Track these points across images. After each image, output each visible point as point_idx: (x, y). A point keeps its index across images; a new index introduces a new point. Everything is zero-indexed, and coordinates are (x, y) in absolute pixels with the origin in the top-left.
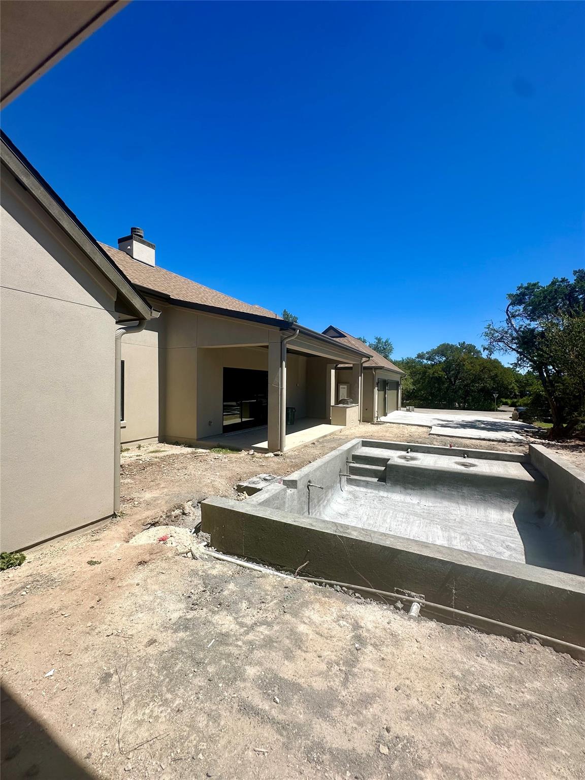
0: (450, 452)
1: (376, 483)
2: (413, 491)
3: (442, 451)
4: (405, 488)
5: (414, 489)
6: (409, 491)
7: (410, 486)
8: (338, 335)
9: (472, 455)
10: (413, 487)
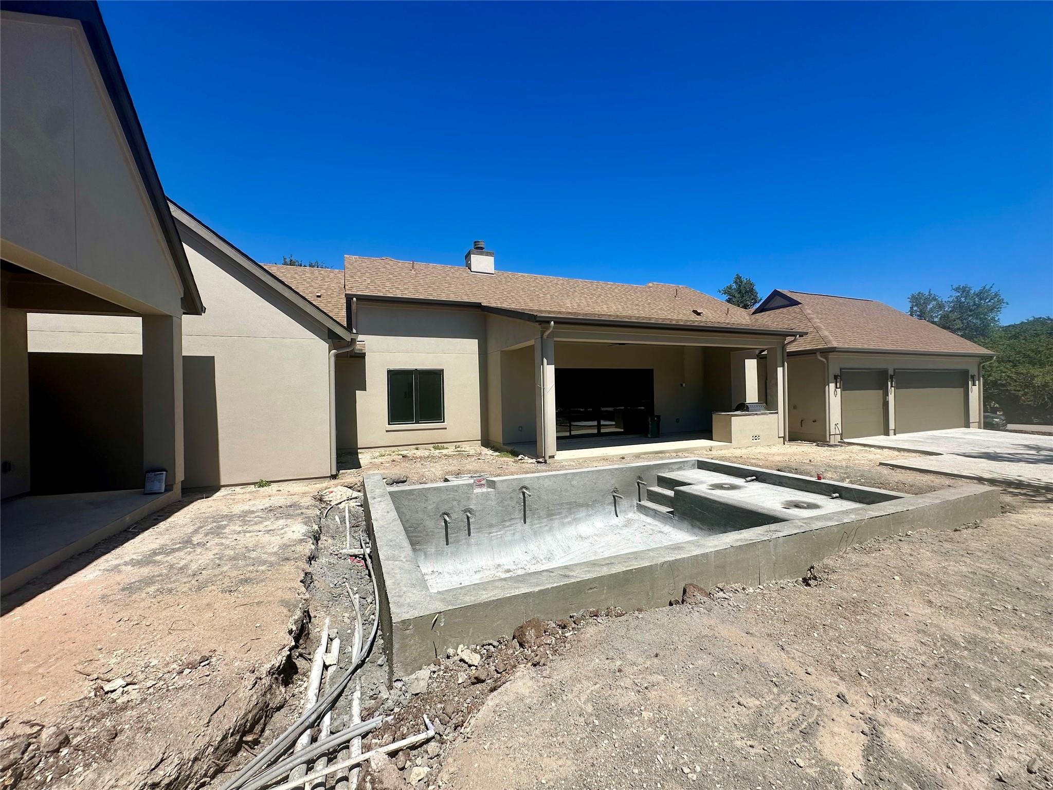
0: (813, 487)
1: (663, 514)
2: (700, 531)
3: (800, 483)
4: (692, 526)
5: (701, 529)
6: (697, 530)
7: (698, 523)
8: (788, 303)
9: (848, 495)
10: (701, 526)
